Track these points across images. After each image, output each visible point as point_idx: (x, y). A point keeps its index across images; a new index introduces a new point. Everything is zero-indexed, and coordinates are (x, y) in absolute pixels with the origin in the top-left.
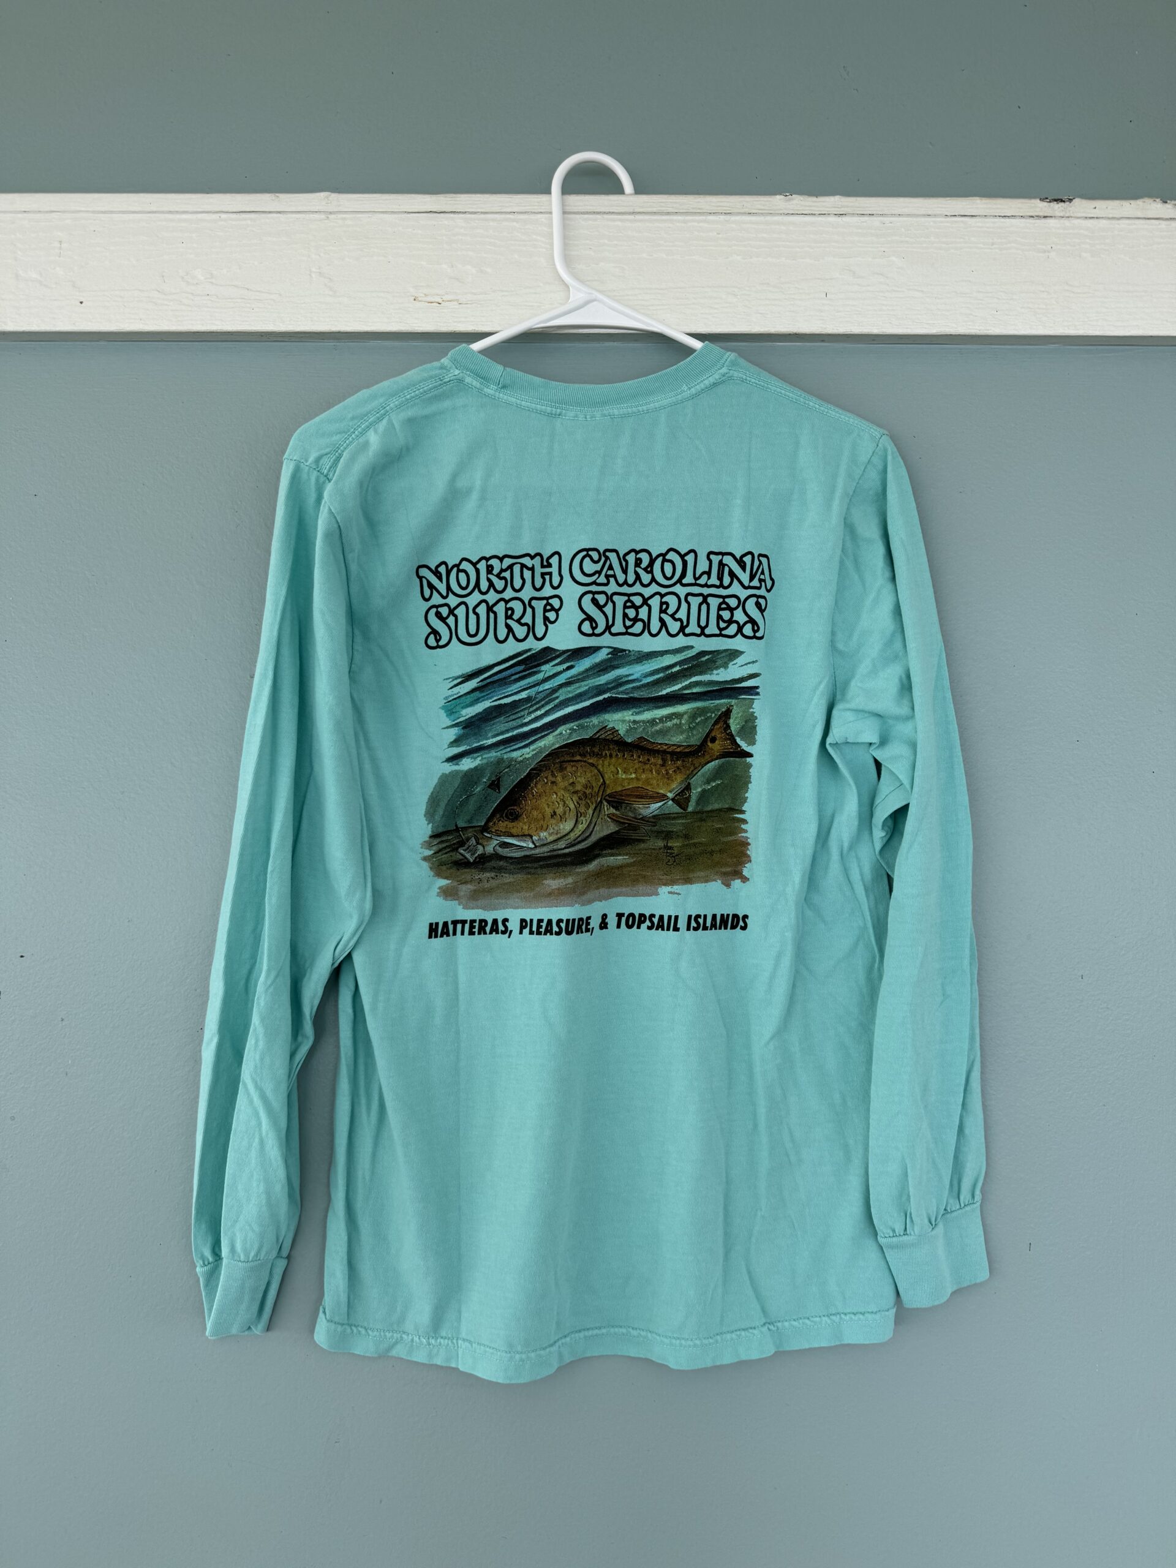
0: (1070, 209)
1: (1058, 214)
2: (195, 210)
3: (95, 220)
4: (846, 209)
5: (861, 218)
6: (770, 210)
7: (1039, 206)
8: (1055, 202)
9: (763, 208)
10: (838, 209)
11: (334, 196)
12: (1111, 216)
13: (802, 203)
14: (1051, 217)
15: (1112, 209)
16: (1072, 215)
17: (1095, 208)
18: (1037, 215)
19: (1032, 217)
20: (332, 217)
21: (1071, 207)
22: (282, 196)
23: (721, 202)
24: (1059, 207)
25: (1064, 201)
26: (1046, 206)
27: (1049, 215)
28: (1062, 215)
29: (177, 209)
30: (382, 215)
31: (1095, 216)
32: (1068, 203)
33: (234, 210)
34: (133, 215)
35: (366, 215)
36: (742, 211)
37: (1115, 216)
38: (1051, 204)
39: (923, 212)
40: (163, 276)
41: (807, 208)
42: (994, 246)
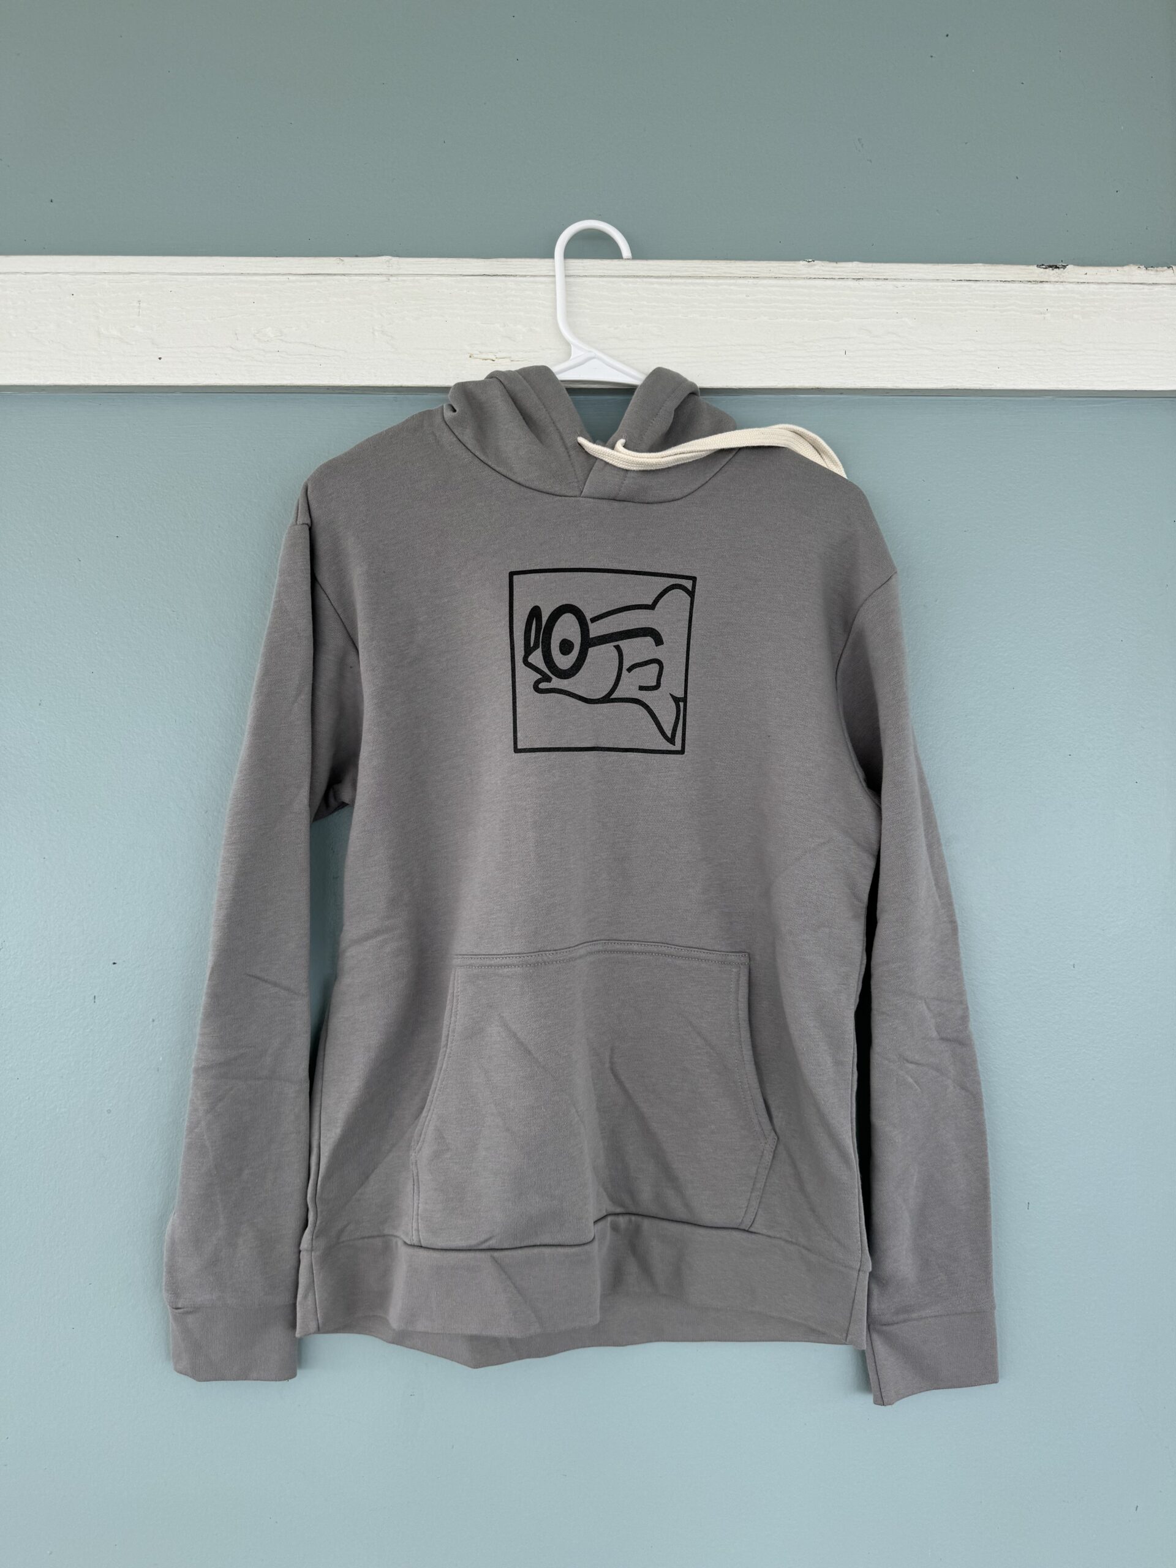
0: (1063, 274)
1: (1053, 279)
2: (265, 272)
3: (171, 281)
4: (862, 274)
5: (877, 282)
6: (794, 275)
7: (1035, 272)
8: (1051, 269)
9: (787, 272)
10: (855, 274)
11: (395, 259)
12: (1100, 281)
13: (823, 268)
14: (1047, 282)
15: (1101, 275)
16: (1065, 280)
17: (1086, 274)
18: (1034, 280)
19: (1030, 282)
20: (391, 278)
21: (1064, 273)
22: (347, 260)
23: (749, 267)
24: (1054, 274)
25: (1058, 268)
26: (1042, 273)
27: (1045, 280)
28: (1056, 279)
29: (248, 272)
30: (439, 278)
31: (1086, 281)
32: (1062, 269)
33: (302, 273)
34: (207, 277)
35: (425, 278)
36: (768, 275)
37: (1104, 281)
38: (1047, 270)
39: (931, 277)
40: (236, 334)
41: (828, 273)
42: (997, 308)
